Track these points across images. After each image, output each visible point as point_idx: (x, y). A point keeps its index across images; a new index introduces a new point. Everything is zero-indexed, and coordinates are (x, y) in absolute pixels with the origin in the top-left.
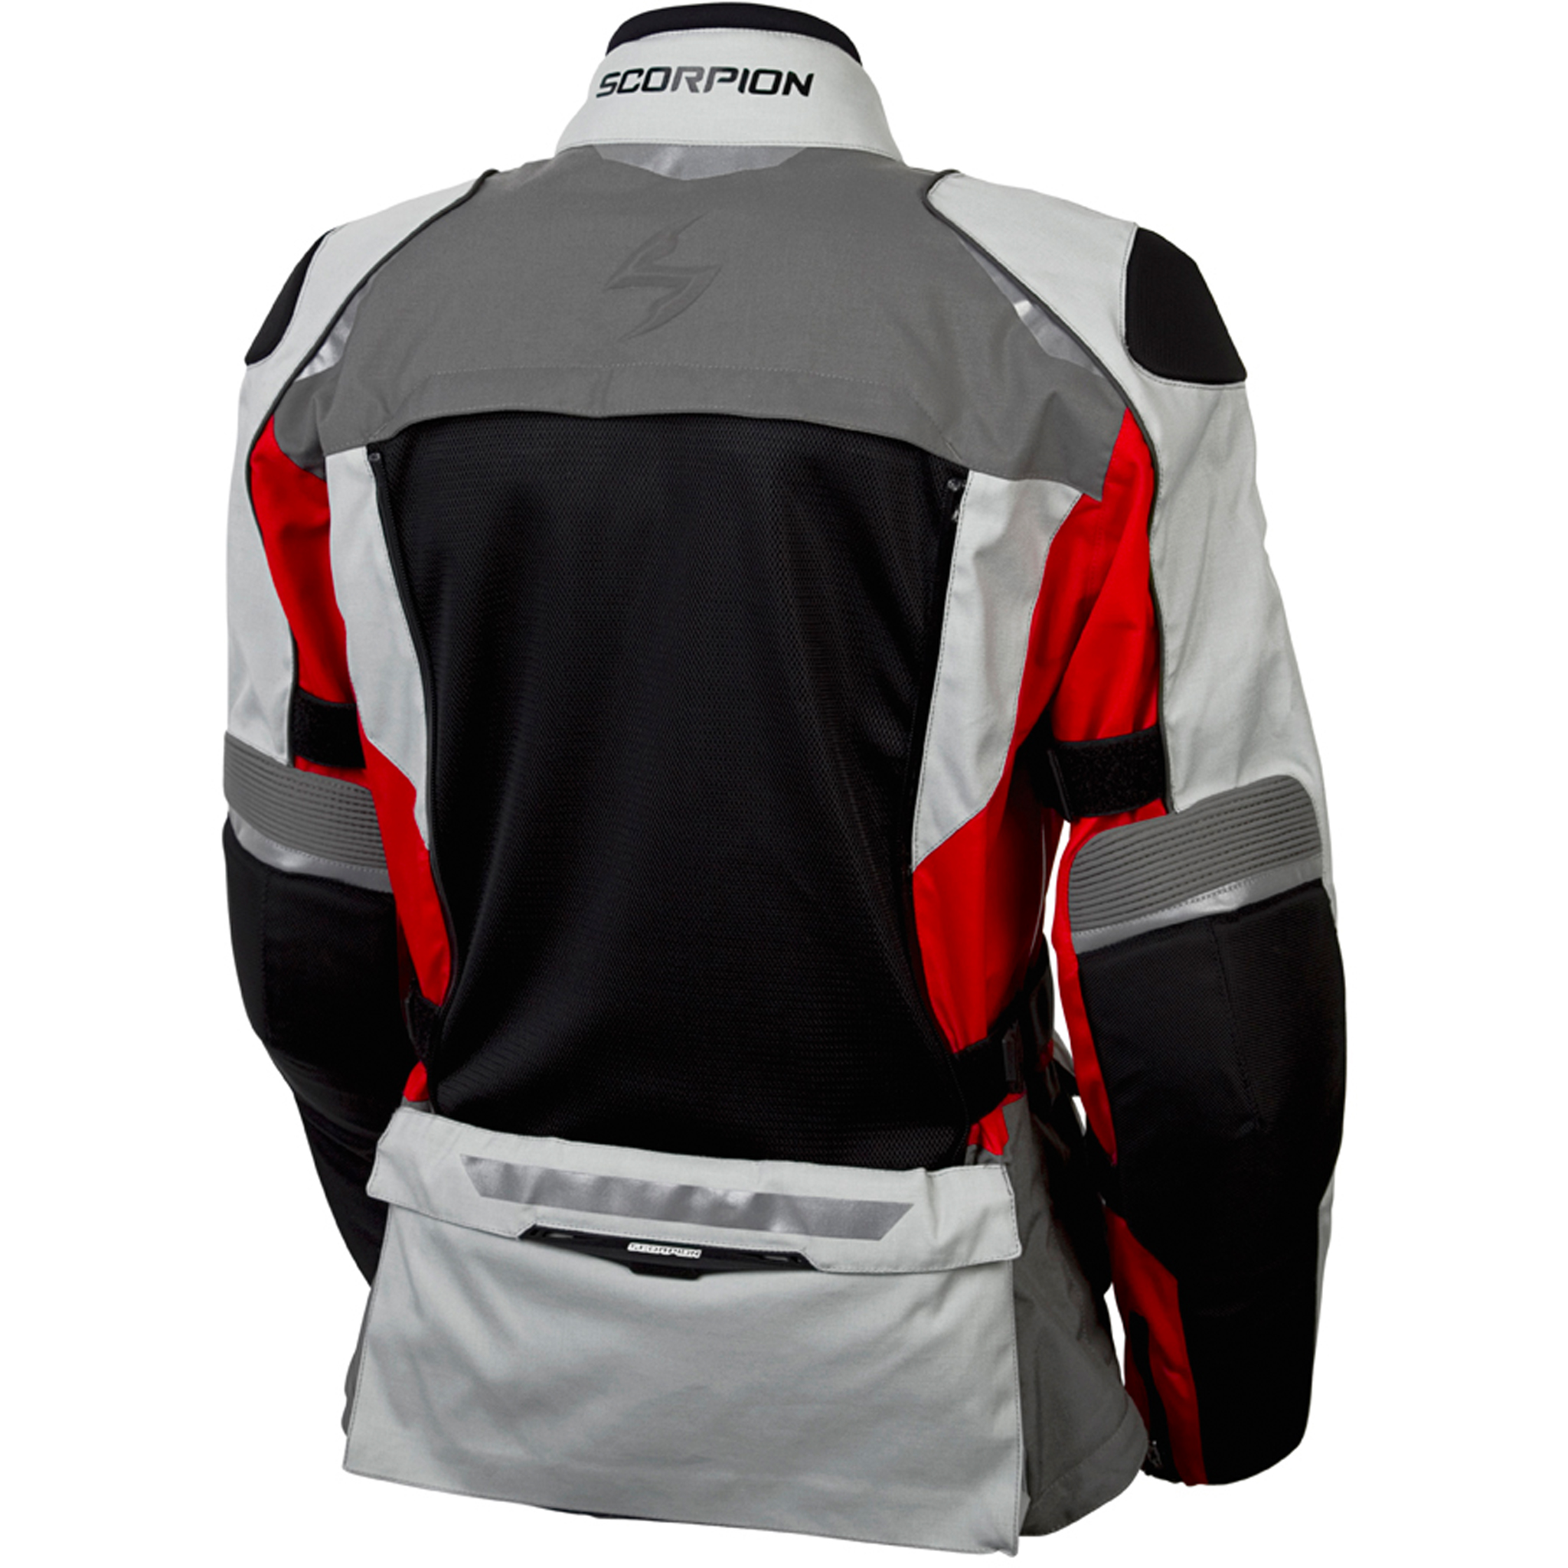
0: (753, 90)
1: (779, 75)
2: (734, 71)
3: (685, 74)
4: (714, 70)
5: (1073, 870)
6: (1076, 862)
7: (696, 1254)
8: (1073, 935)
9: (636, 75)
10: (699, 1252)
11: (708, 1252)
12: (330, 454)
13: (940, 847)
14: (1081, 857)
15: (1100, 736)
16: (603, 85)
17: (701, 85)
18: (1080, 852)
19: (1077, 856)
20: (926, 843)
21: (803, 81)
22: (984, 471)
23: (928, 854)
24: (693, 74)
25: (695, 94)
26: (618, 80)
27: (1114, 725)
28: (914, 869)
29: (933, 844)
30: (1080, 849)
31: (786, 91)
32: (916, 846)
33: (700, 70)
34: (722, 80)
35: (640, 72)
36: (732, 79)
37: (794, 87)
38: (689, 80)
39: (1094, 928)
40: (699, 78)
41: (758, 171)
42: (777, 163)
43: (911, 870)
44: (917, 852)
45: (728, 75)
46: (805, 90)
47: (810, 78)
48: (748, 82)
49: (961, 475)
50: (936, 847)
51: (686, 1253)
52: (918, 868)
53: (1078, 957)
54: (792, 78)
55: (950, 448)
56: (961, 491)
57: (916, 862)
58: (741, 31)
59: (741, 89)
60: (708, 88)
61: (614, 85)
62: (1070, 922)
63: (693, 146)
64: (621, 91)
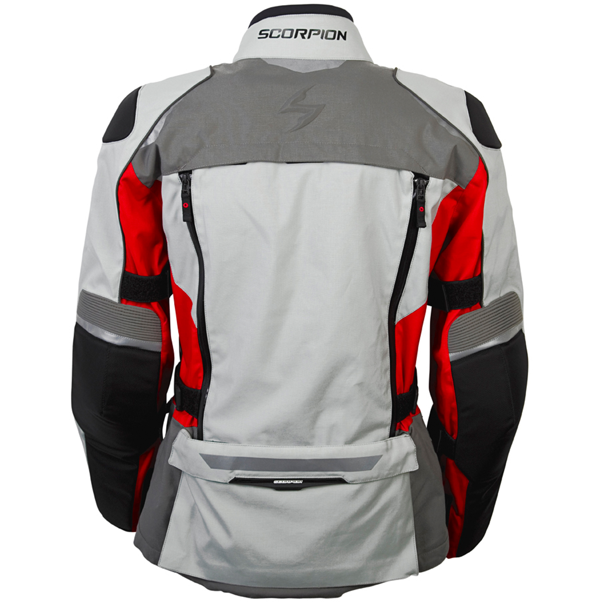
0: (326, 38)
1: (335, 32)
2: (319, 31)
3: (300, 32)
4: (311, 31)
5: (450, 330)
6: (451, 327)
7: (301, 482)
8: (450, 354)
9: (278, 31)
10: (302, 481)
11: (305, 481)
12: (164, 175)
13: (407, 317)
14: (454, 325)
15: (461, 279)
16: (260, 34)
17: (306, 36)
18: (454, 323)
19: (452, 325)
20: (401, 314)
21: (343, 34)
22: (435, 177)
23: (402, 318)
24: (303, 32)
25: (304, 40)
26: (269, 33)
27: (466, 275)
28: (396, 323)
29: (404, 315)
30: (452, 323)
31: (338, 39)
32: (398, 315)
33: (306, 31)
34: (314, 34)
35: (280, 31)
36: (318, 34)
37: (341, 37)
38: (301, 34)
39: (459, 351)
40: (305, 33)
41: (331, 69)
42: (337, 66)
43: (395, 324)
44: (398, 317)
45: (316, 32)
46: (344, 38)
47: (346, 33)
48: (324, 35)
49: (427, 178)
50: (405, 316)
51: (297, 482)
52: (397, 323)
53: (451, 362)
54: (340, 33)
55: (423, 169)
56: (427, 184)
57: (397, 321)
58: (320, 15)
59: (322, 38)
60: (309, 37)
61: (267, 35)
62: (448, 350)
63: (304, 60)
64: (271, 37)
